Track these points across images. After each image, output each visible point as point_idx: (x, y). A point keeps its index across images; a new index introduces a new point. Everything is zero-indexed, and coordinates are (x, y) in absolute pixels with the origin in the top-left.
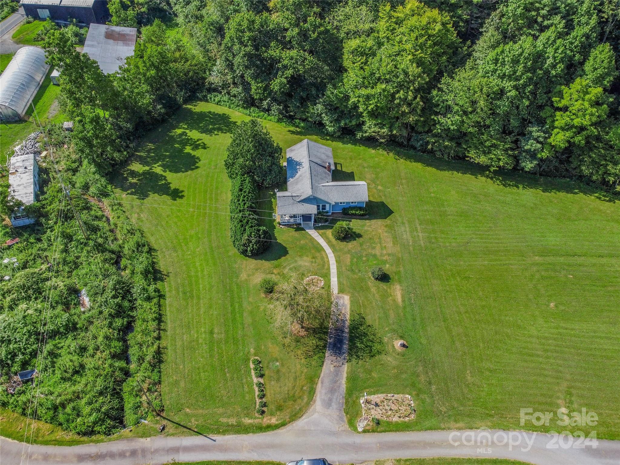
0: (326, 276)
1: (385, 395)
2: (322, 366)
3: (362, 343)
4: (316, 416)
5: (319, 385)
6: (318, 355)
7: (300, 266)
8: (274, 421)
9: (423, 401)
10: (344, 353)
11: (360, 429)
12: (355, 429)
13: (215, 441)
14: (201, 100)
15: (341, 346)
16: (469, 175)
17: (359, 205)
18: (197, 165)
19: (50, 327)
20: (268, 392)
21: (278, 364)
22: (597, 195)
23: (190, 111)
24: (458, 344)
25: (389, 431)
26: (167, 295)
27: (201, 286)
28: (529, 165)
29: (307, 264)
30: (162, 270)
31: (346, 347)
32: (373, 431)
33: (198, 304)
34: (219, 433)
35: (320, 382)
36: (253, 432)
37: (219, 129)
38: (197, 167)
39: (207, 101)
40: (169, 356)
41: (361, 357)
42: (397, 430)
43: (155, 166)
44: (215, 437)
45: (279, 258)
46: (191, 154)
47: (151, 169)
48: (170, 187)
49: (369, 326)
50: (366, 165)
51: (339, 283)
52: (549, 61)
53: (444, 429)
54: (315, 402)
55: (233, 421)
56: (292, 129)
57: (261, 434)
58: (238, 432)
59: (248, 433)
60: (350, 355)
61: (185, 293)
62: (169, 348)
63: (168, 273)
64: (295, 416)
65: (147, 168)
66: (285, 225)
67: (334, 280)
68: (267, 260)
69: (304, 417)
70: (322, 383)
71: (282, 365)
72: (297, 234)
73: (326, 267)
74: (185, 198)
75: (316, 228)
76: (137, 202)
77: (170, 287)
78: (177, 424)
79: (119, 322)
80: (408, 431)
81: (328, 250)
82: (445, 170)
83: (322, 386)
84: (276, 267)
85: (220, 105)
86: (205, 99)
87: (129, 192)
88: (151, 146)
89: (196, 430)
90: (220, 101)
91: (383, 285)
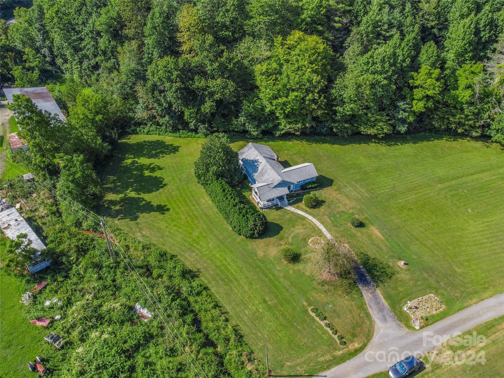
0: (322, 235)
1: (417, 299)
2: (362, 296)
3: (377, 271)
4: (382, 331)
5: (370, 310)
6: (355, 290)
7: (298, 233)
8: (357, 345)
9: (442, 294)
10: (370, 282)
11: (417, 328)
12: (414, 329)
13: (326, 376)
14: (131, 134)
15: (366, 278)
16: (363, 144)
17: (312, 180)
18: (164, 183)
19: (132, 342)
20: (337, 328)
21: (330, 306)
22: (445, 139)
23: (126, 143)
24: (436, 252)
25: (436, 321)
26: (210, 286)
27: (232, 271)
28: (403, 129)
29: (302, 231)
30: (191, 269)
31: (368, 278)
32: (427, 325)
33: (239, 284)
34: (325, 369)
35: (368, 307)
36: (349, 359)
37: (162, 152)
38: (165, 185)
39: (137, 133)
40: (244, 330)
41: (384, 281)
42: (441, 319)
43: (128, 191)
44: (324, 374)
45: (279, 233)
46: (152, 176)
47: (125, 195)
48: (152, 205)
49: (374, 259)
50: (291, 153)
52: (400, 58)
53: (467, 307)
54: (375, 322)
55: (328, 357)
57: (354, 358)
58: (338, 364)
59: (345, 361)
60: (375, 281)
61: (223, 280)
62: (240, 325)
63: (198, 270)
64: (369, 336)
65: (122, 195)
66: (266, 208)
67: (329, 236)
68: (270, 236)
69: (375, 335)
70: (370, 307)
71: (334, 305)
72: (279, 212)
73: (317, 229)
74: (171, 210)
75: (290, 204)
76: (132, 223)
77: (207, 279)
78: (289, 376)
79: (189, 318)
80: (448, 316)
81: (310, 217)
82: (346, 145)
83: (372, 310)
84: (281, 239)
85: (150, 134)
86: (135, 132)
87: (119, 217)
88: (112, 178)
89: (306, 375)
90: (149, 132)
91: (362, 229)
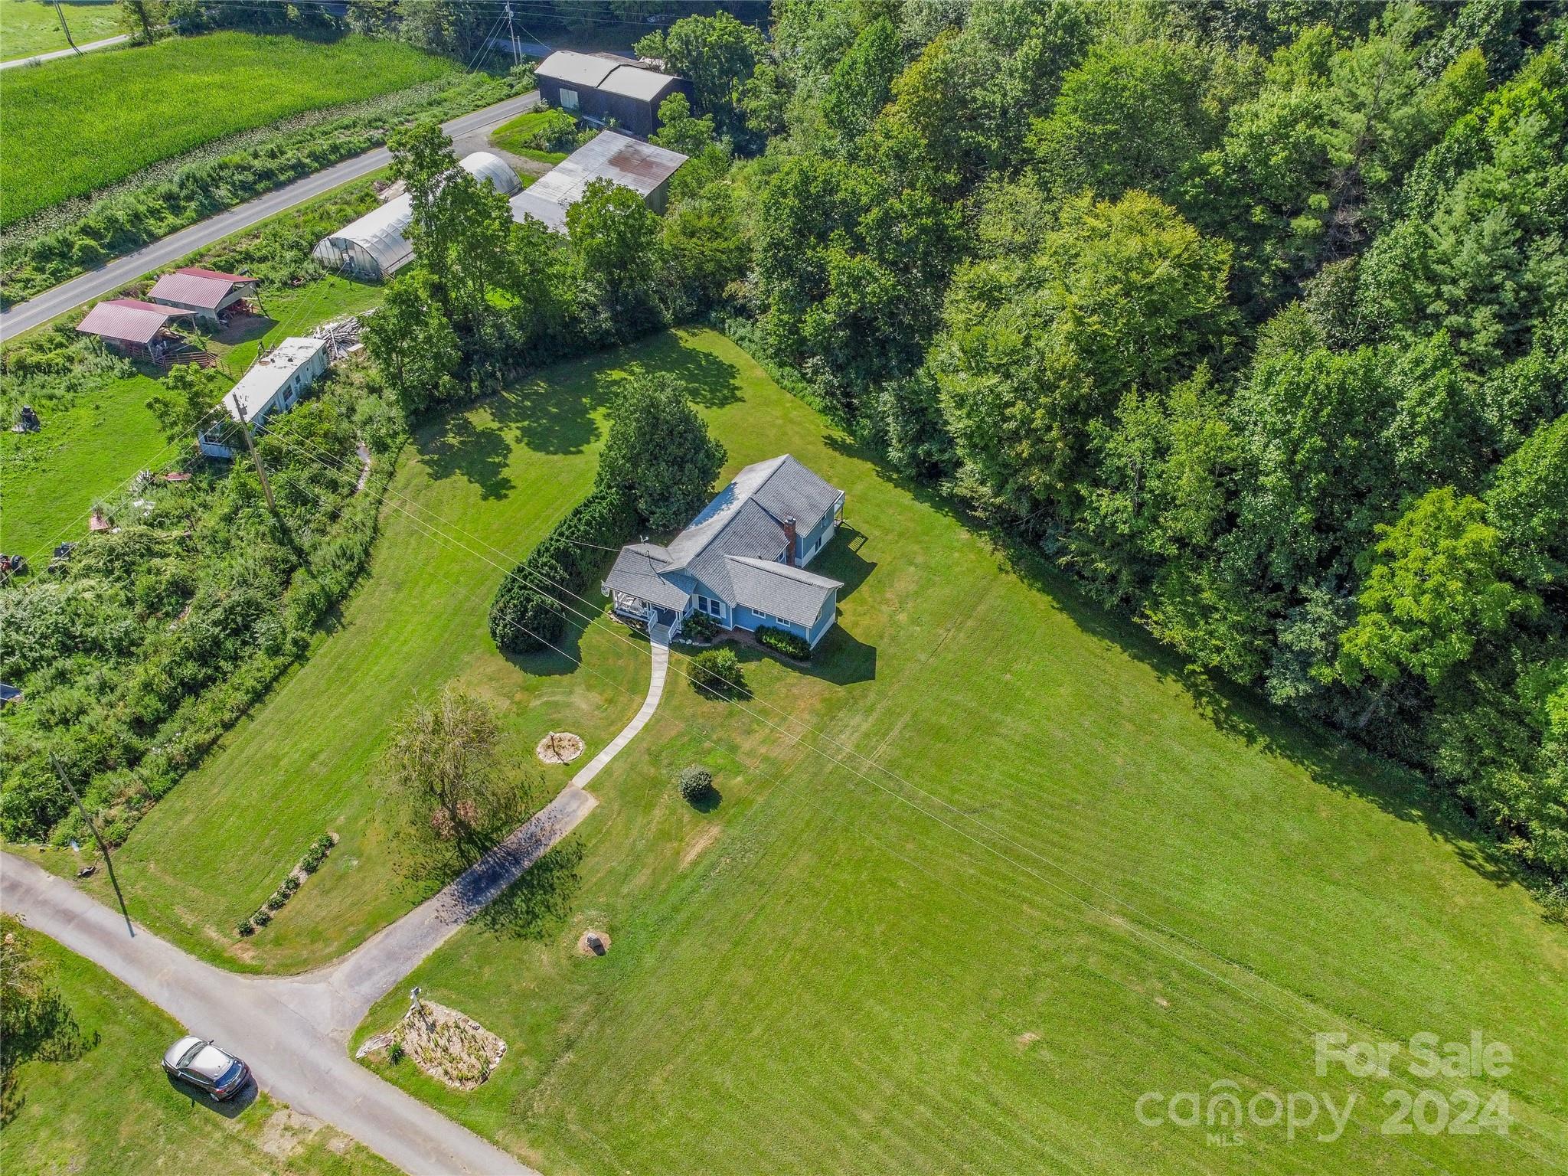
0: (596, 745)
1: (464, 1017)
2: (416, 904)
3: (527, 901)
4: (321, 987)
5: (380, 936)
6: (429, 883)
7: (570, 705)
8: (248, 957)
9: (519, 1069)
10: (479, 903)
11: (359, 1054)
12: (354, 1049)
13: (133, 935)
14: (713, 327)
15: (487, 888)
16: (1147, 668)
17: (795, 632)
18: (584, 447)
20: (291, 905)
21: (355, 863)
23: (676, 339)
25: (401, 1087)
26: (313, 661)
27: (376, 668)
28: (1283, 690)
29: (585, 707)
30: (346, 614)
31: (493, 893)
32: (376, 1071)
33: (345, 695)
34: (151, 927)
35: (385, 931)
36: (200, 957)
38: (580, 452)
39: (722, 331)
40: (213, 766)
41: (497, 927)
42: (416, 1094)
43: (513, 425)
44: (140, 930)
45: (549, 675)
46: (594, 424)
47: (500, 429)
48: (499, 473)
49: (574, 876)
50: (920, 560)
51: (607, 771)
53: (496, 1143)
54: (343, 961)
55: (189, 919)
56: (839, 434)
57: (209, 966)
58: (178, 942)
59: (191, 953)
60: (486, 912)
61: (340, 669)
62: (229, 751)
63: (351, 624)
64: (289, 968)
65: (495, 425)
66: (619, 616)
67: (604, 758)
68: (524, 668)
69: (299, 978)
70: (387, 935)
71: (360, 868)
72: (625, 641)
73: (615, 727)
74: (504, 502)
75: (673, 646)
76: (422, 481)
77: (331, 648)
78: (113, 877)
79: (190, 669)
80: (432, 1107)
81: (654, 697)
82: (1094, 633)
83: (381, 942)
84: (525, 689)
85: (739, 345)
86: (719, 327)
87: (427, 457)
88: (542, 387)
89: (126, 903)
90: (742, 339)
91: (686, 812)
